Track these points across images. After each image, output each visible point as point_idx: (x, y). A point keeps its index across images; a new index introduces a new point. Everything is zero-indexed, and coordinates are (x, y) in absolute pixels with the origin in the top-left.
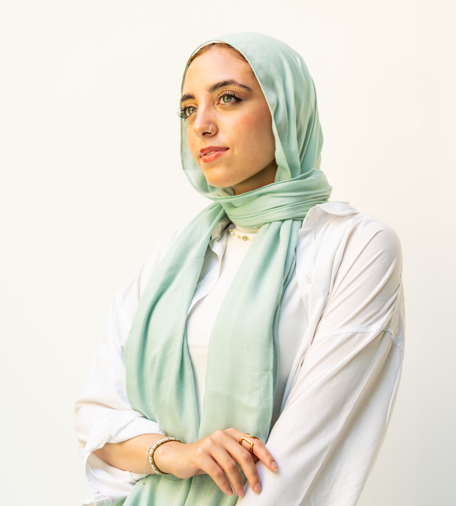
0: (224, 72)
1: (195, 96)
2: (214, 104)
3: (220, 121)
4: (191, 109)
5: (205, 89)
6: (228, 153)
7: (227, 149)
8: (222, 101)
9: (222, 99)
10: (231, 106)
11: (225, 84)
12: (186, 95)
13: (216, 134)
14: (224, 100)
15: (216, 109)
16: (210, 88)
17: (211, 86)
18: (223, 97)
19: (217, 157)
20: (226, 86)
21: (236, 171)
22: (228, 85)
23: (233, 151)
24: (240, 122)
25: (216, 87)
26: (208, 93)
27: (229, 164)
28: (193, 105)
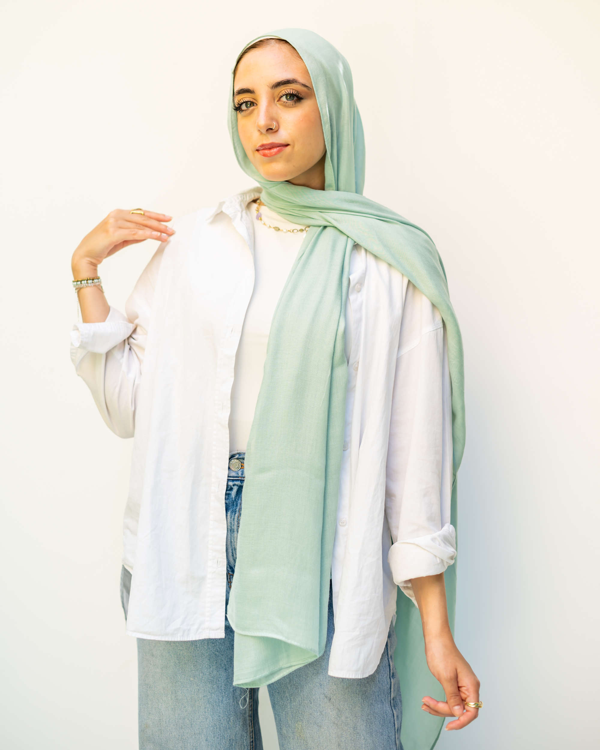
0: (286, 71)
1: (255, 91)
2: (274, 100)
3: (281, 118)
4: (249, 103)
5: (267, 85)
6: (288, 149)
7: (287, 145)
8: (284, 99)
9: (284, 97)
10: (294, 104)
11: (287, 82)
12: (244, 89)
13: (277, 131)
14: (286, 98)
15: (276, 105)
16: (272, 85)
17: (274, 83)
18: (287, 95)
19: (279, 152)
20: (289, 85)
21: (294, 166)
22: (291, 83)
23: (293, 147)
24: (301, 120)
25: (279, 84)
26: (270, 90)
27: (288, 160)
28: (251, 100)
